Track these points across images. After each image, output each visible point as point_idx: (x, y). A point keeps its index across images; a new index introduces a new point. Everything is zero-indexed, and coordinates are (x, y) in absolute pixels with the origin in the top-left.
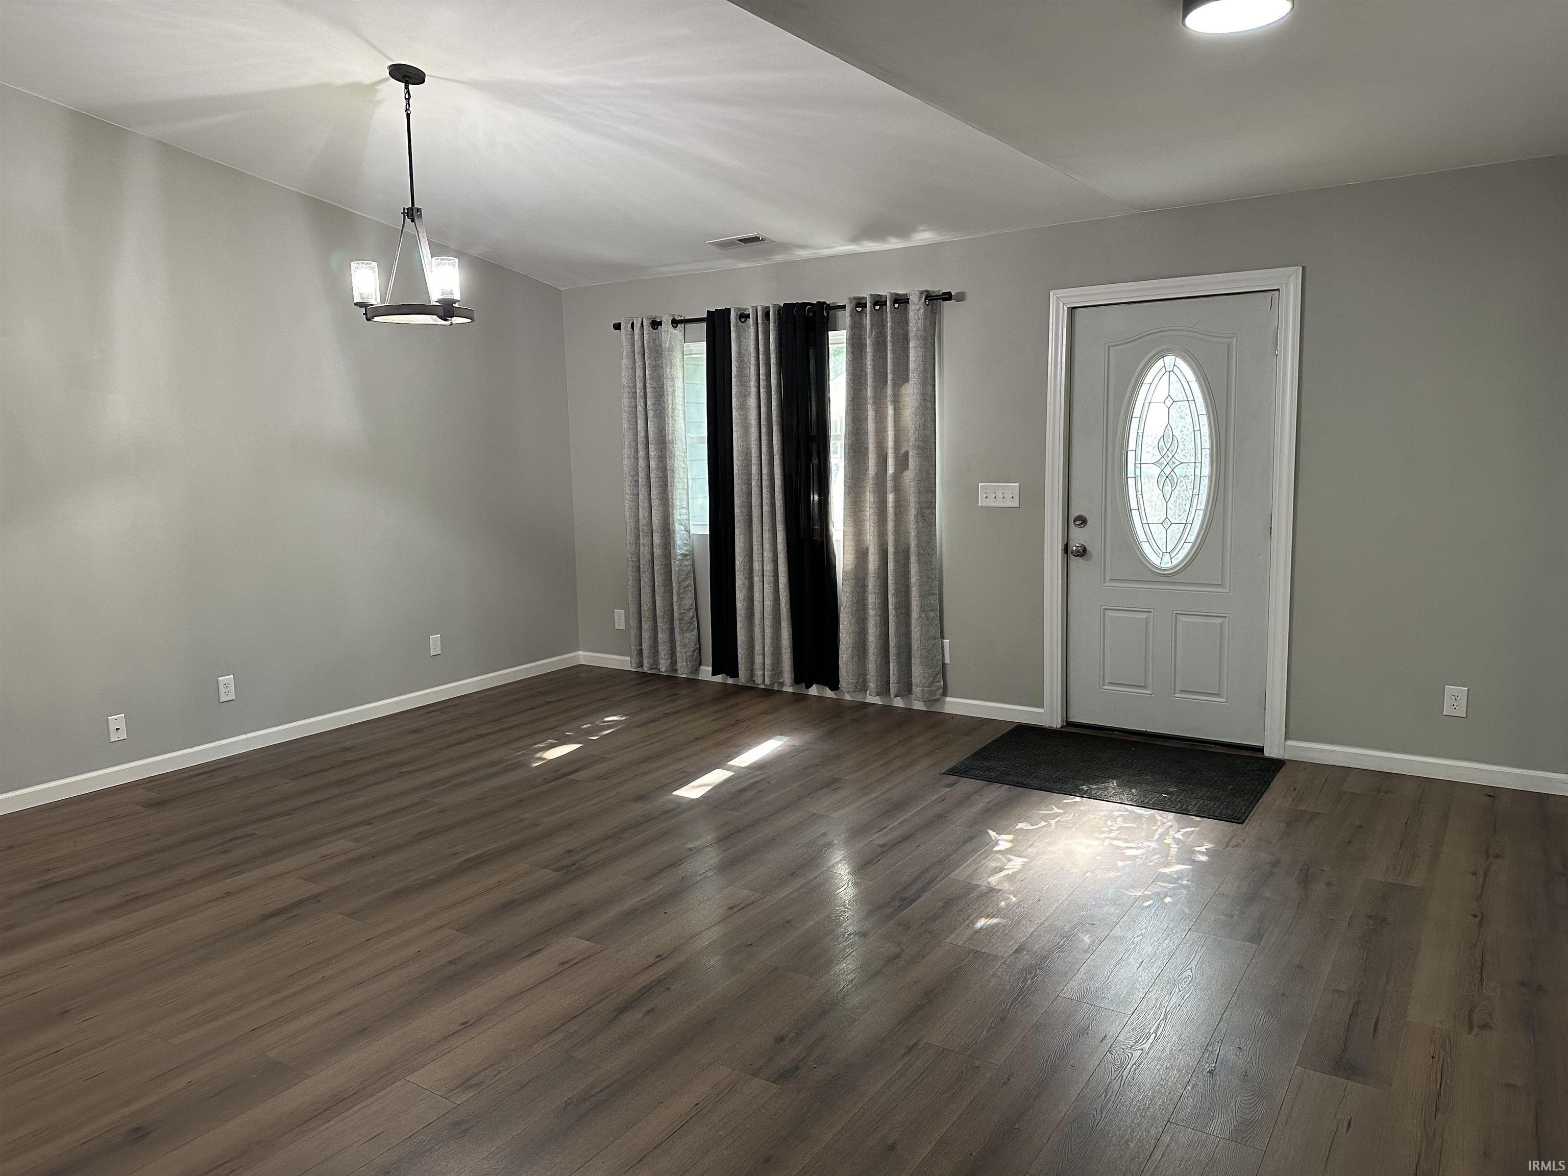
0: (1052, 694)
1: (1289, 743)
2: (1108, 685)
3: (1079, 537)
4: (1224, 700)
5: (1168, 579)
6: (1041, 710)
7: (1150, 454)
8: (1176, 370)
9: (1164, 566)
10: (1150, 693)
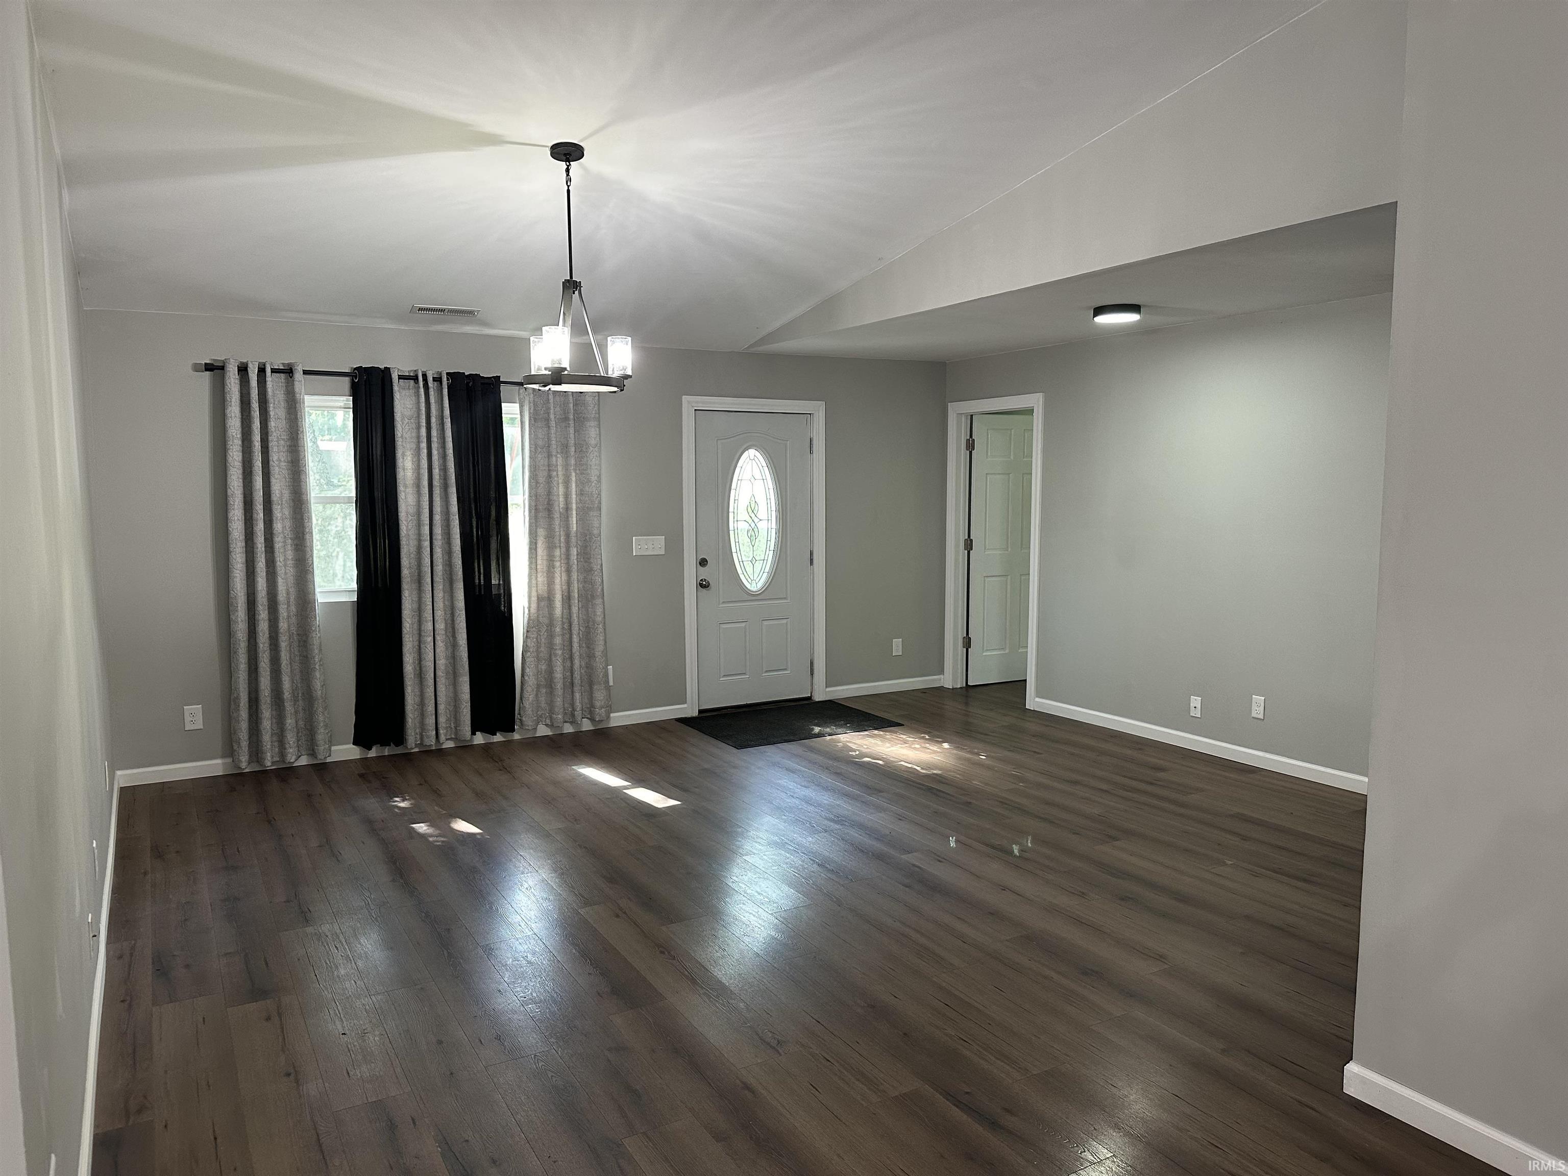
0: (692, 693)
1: (828, 689)
2: (723, 677)
3: (704, 573)
4: (789, 672)
5: (759, 597)
6: (685, 706)
7: (743, 515)
8: (756, 459)
9: (752, 589)
10: (748, 677)
